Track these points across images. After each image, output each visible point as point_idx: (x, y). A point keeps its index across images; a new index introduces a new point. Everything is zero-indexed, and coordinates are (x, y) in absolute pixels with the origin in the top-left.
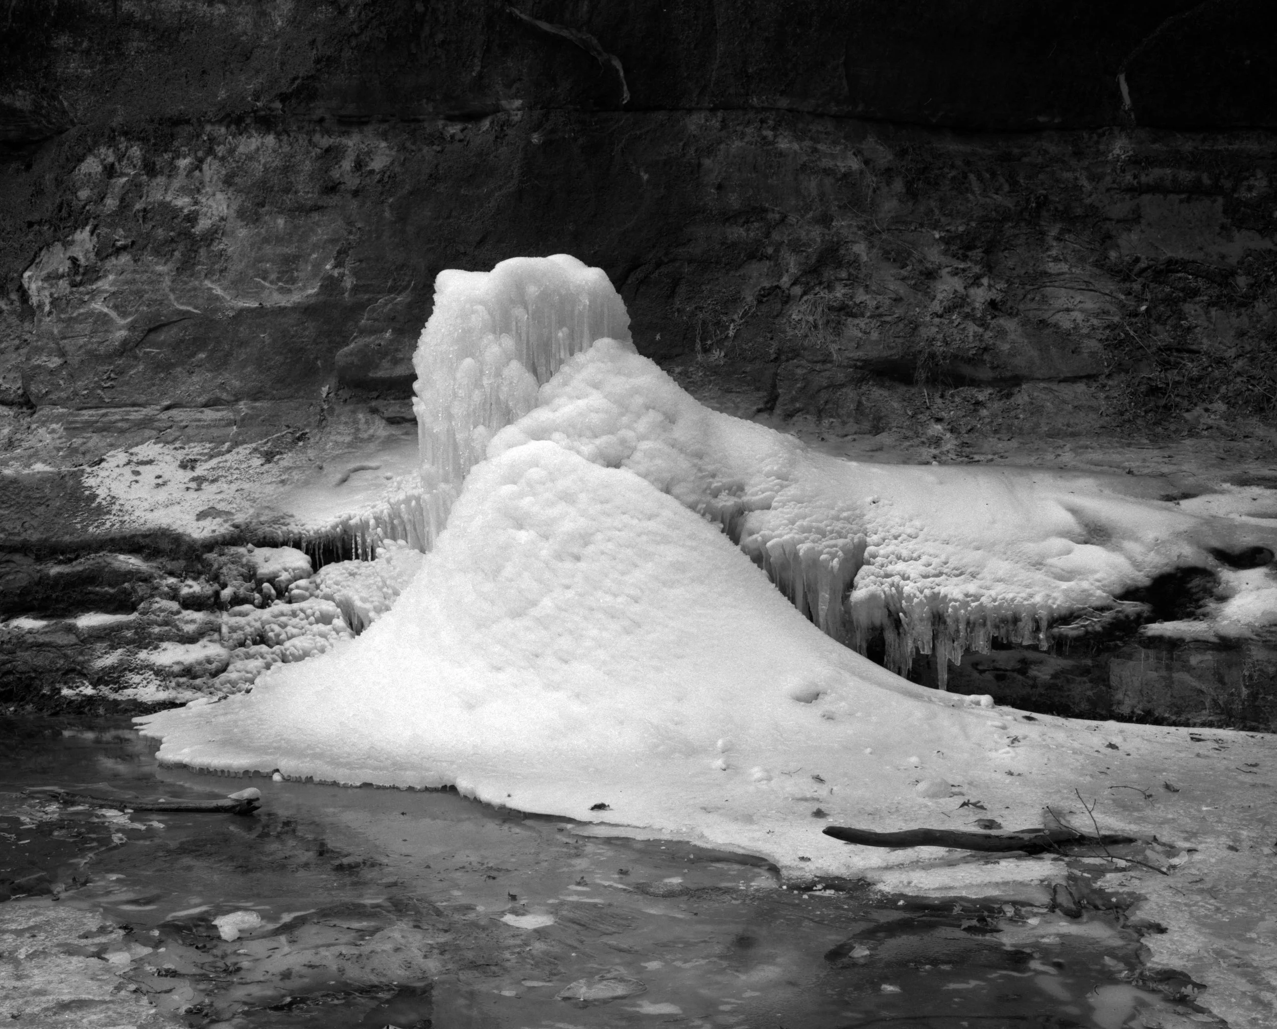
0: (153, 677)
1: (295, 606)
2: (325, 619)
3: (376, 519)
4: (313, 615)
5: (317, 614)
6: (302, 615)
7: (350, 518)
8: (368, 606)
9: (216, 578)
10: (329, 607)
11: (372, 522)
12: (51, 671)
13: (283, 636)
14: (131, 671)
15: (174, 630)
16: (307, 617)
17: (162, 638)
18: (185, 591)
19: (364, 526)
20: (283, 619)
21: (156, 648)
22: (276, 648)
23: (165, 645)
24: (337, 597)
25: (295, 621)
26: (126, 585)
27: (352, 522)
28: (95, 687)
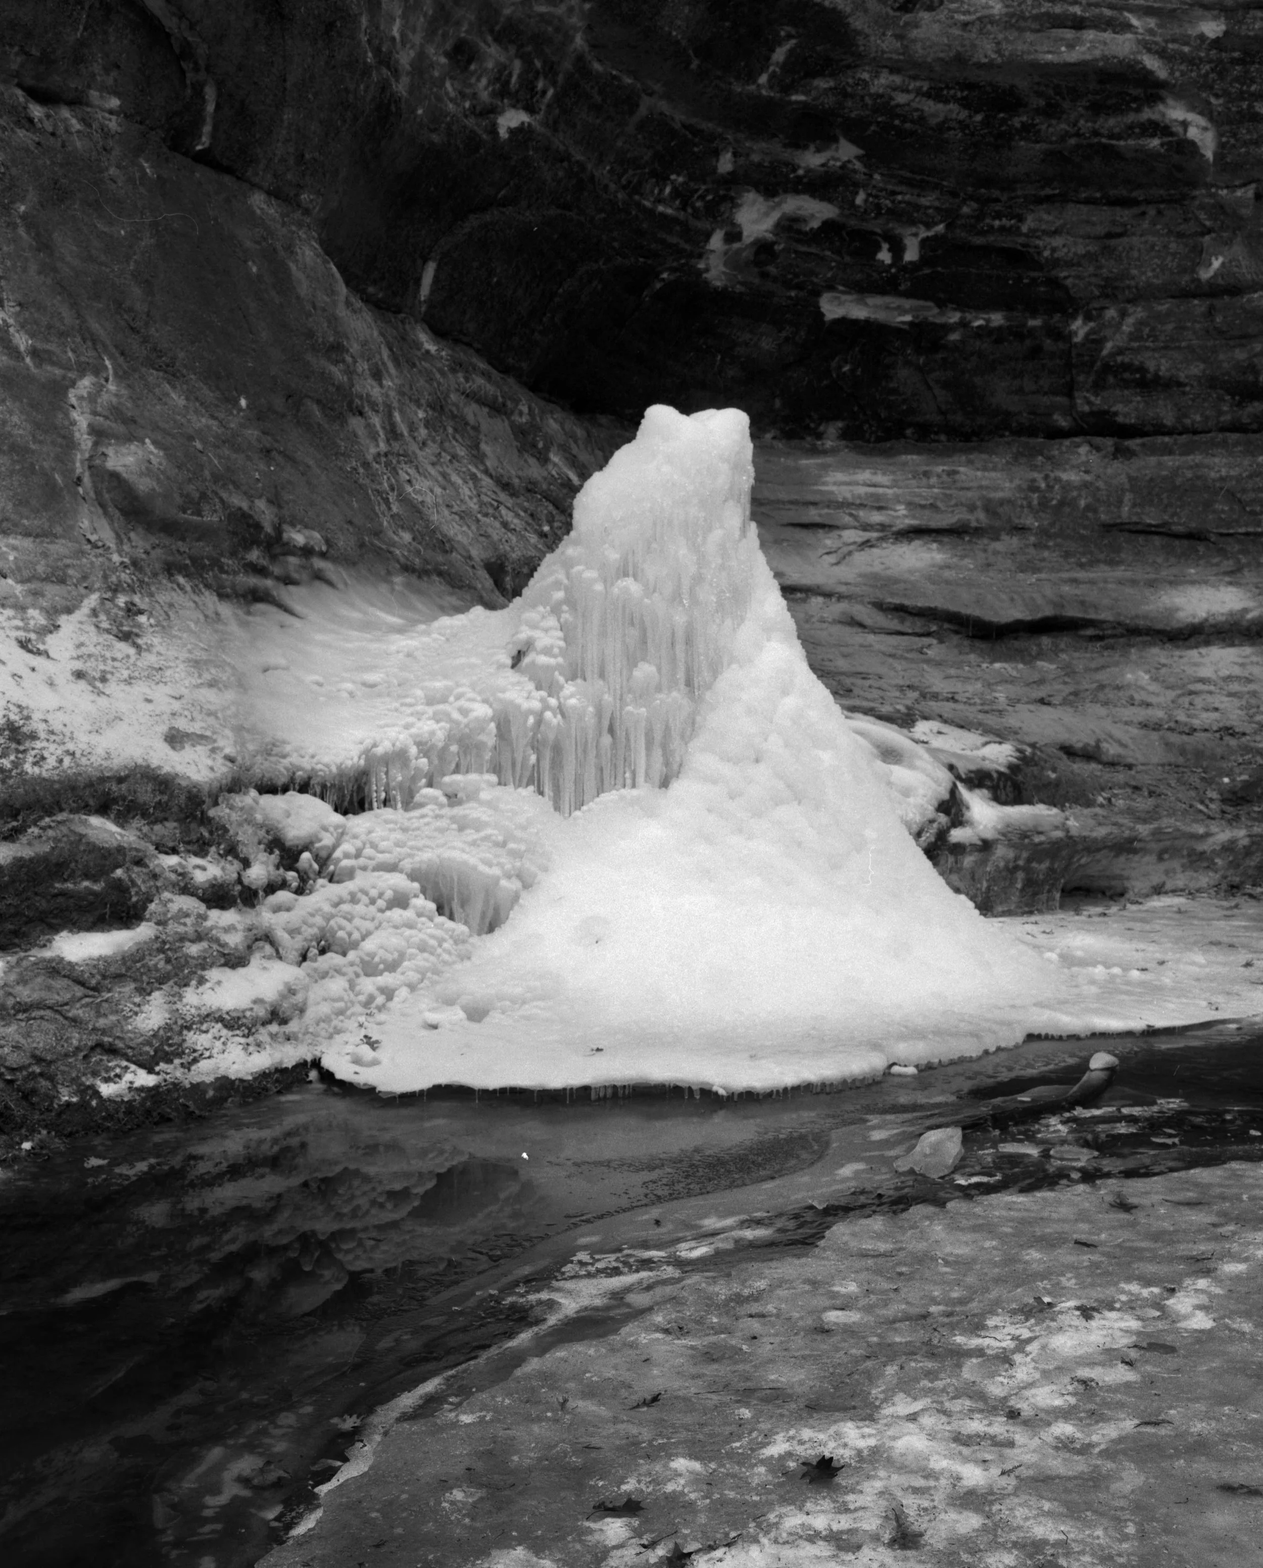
0: (225, 1032)
1: (350, 886)
2: (400, 901)
3: (418, 744)
4: (381, 895)
5: (389, 894)
6: (365, 899)
7: (375, 745)
8: (496, 871)
9: (232, 851)
10: (398, 881)
11: (413, 750)
12: (66, 1055)
13: (356, 936)
14: (189, 1028)
15: (215, 947)
16: (373, 902)
17: (204, 964)
18: (200, 877)
19: (400, 757)
20: (345, 907)
21: (202, 981)
22: (352, 955)
23: (214, 974)
24: (407, 864)
25: (360, 909)
26: (119, 872)
27: (379, 750)
28: (151, 1071)
